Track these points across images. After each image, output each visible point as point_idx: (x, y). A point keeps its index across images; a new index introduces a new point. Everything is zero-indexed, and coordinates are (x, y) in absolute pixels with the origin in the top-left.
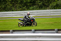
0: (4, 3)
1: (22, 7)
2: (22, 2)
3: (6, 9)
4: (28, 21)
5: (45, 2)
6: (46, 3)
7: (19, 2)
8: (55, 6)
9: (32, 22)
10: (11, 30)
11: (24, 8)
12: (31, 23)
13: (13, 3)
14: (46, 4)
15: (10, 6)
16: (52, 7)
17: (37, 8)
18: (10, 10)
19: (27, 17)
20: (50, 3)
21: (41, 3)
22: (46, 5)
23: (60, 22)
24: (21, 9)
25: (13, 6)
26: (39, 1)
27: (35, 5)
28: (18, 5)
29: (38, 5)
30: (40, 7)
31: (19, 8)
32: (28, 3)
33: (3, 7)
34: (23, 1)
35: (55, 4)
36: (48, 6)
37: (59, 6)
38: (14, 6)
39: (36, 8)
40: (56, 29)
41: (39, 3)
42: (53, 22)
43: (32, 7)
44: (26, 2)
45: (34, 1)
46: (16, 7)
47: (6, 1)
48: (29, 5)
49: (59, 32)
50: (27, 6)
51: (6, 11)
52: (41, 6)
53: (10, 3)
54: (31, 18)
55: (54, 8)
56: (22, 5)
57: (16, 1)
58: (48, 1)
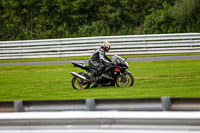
1: (54, 27)
2: (52, 10)
4: (103, 71)
5: (129, 11)
6: (134, 12)
7: (44, 9)
8: (162, 23)
9: (118, 73)
11: (60, 29)
13: (25, 14)
14: (132, 16)
15: (13, 22)
16: (153, 27)
17: (103, 31)
18: (15, 34)
19: (102, 57)
20: (144, 12)
21: (118, 13)
22: (131, 21)
23: (177, 73)
24: (49, 32)
25: (24, 24)
26: (109, 7)
27: (96, 19)
28: (40, 20)
29: (107, 19)
30: (111, 27)
31: (42, 30)
32: (74, 13)
34: (55, 6)
35: (161, 18)
36: (139, 24)
37: (174, 23)
38: (28, 24)
40: (165, 97)
41: (111, 12)
42: (156, 74)
43: (87, 27)
44: (66, 10)
45: (92, 8)
46: (34, 25)
48: (78, 19)
50: (70, 22)
53: (14, 12)
54: (113, 60)
55: (159, 28)
56: (55, 19)
57: (33, 6)
58: (138, 7)
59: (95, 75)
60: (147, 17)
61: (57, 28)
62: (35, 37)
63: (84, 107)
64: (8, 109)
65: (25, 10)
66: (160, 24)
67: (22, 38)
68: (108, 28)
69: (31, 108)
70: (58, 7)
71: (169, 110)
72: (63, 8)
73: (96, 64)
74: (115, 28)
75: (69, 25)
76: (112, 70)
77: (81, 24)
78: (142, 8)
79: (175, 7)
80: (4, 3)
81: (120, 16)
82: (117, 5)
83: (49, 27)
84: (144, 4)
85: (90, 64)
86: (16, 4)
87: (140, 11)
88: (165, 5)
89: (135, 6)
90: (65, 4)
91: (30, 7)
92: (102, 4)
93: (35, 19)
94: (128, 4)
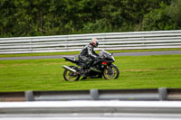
0: (7, 11)
1: (61, 24)
2: (60, 9)
3: (14, 30)
5: (129, 10)
7: (53, 8)
8: (160, 21)
9: (105, 67)
10: (28, 92)
11: (66, 26)
12: (103, 70)
13: (35, 13)
14: (132, 15)
15: (24, 20)
16: (151, 24)
17: (106, 28)
20: (143, 11)
21: (119, 12)
22: (131, 19)
23: (173, 66)
24: (57, 29)
25: (35, 22)
26: (111, 7)
27: (100, 18)
28: (49, 18)
29: (109, 17)
30: (113, 24)
31: (51, 27)
32: (80, 12)
33: (5, 24)
34: (63, 6)
35: (159, 16)
36: (138, 22)
37: (170, 21)
38: (38, 22)
39: (103, 27)
40: (162, 88)
41: (113, 11)
43: (91, 24)
44: (72, 9)
45: (96, 7)
46: (44, 23)
47: (14, 7)
48: (83, 18)
49: (170, 96)
50: (76, 20)
51: (14, 35)
52: (117, 19)
53: (25, 11)
54: (100, 55)
55: (157, 25)
56: (62, 17)
57: (42, 5)
58: (138, 6)
59: (84, 69)
60: (146, 16)
61: (64, 25)
62: (44, 34)
63: (89, 97)
64: (20, 99)
65: (35, 10)
66: (157, 22)
67: (33, 35)
68: (110, 26)
69: (41, 97)
70: (65, 7)
71: (165, 99)
72: (69, 7)
73: (85, 59)
74: (116, 25)
75: (75, 23)
76: (99, 63)
77: (86, 22)
78: (142, 8)
79: (171, 6)
80: (16, 3)
81: (121, 15)
82: (118, 4)
83: (57, 25)
84: (143, 4)
85: (80, 58)
86: (27, 4)
87: (139, 10)
88: (162, 4)
89: (134, 5)
90: (71, 4)
91: (39, 7)
92: (105, 4)
93: (45, 17)
94: (128, 4)
